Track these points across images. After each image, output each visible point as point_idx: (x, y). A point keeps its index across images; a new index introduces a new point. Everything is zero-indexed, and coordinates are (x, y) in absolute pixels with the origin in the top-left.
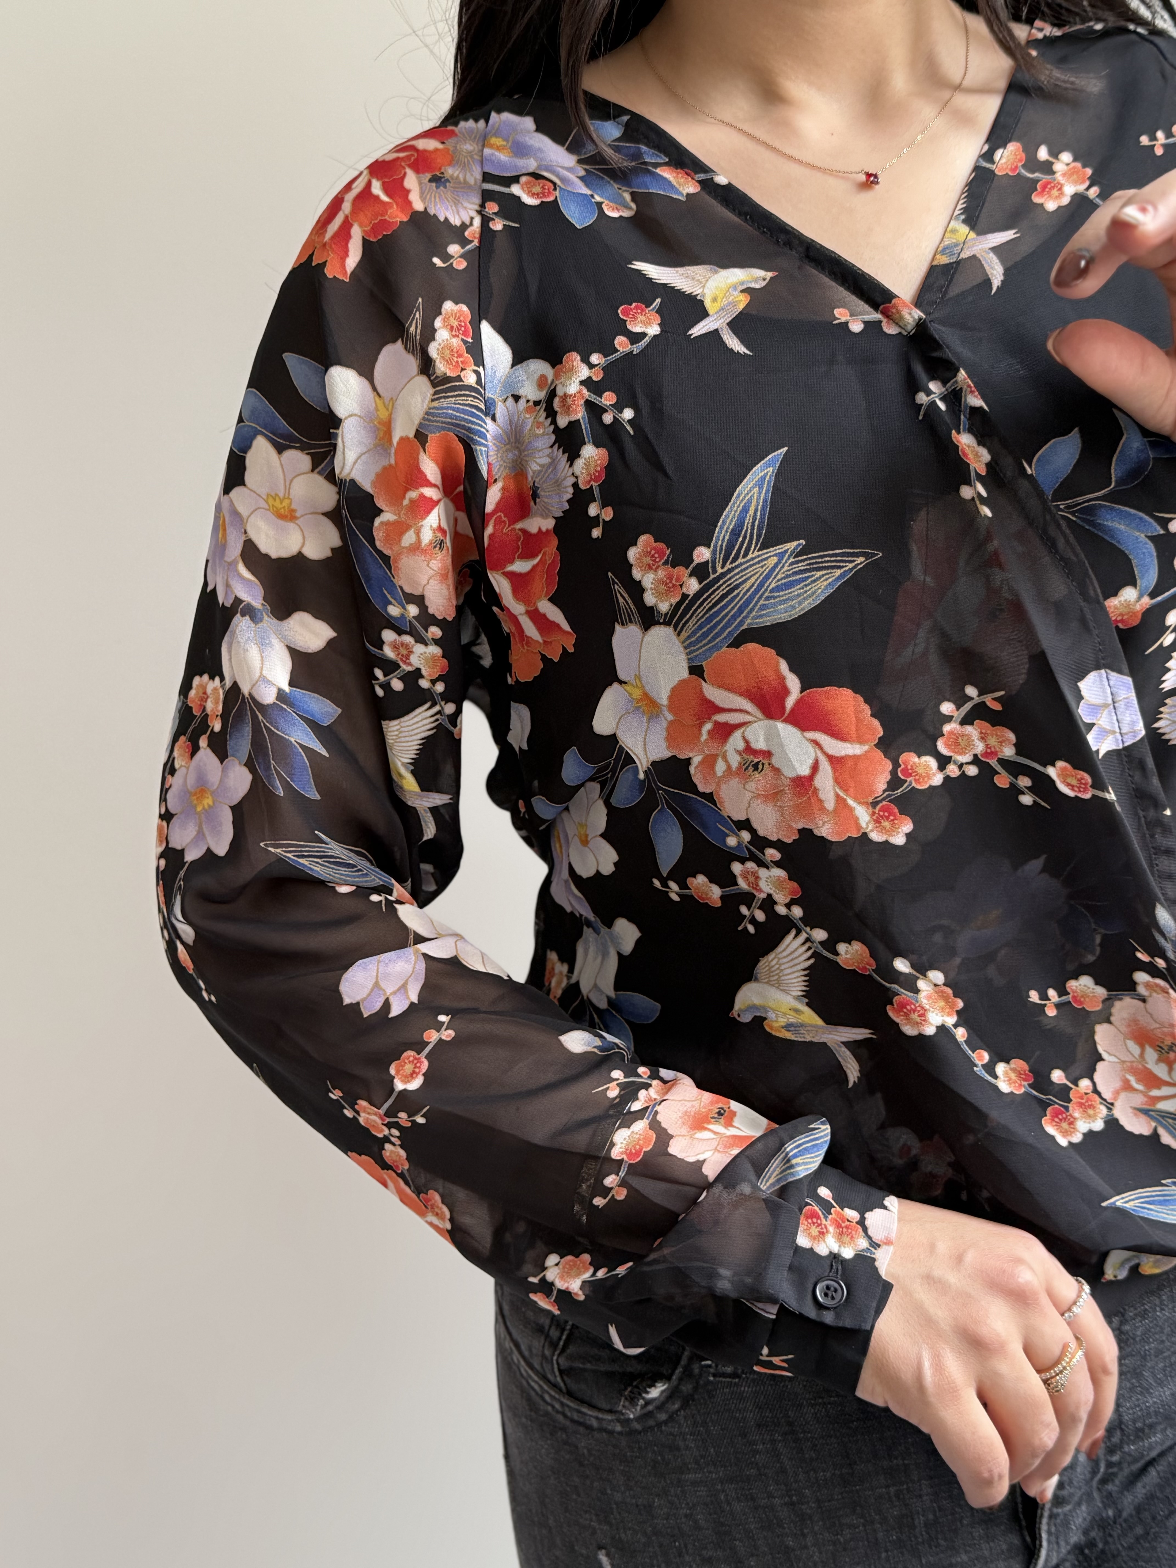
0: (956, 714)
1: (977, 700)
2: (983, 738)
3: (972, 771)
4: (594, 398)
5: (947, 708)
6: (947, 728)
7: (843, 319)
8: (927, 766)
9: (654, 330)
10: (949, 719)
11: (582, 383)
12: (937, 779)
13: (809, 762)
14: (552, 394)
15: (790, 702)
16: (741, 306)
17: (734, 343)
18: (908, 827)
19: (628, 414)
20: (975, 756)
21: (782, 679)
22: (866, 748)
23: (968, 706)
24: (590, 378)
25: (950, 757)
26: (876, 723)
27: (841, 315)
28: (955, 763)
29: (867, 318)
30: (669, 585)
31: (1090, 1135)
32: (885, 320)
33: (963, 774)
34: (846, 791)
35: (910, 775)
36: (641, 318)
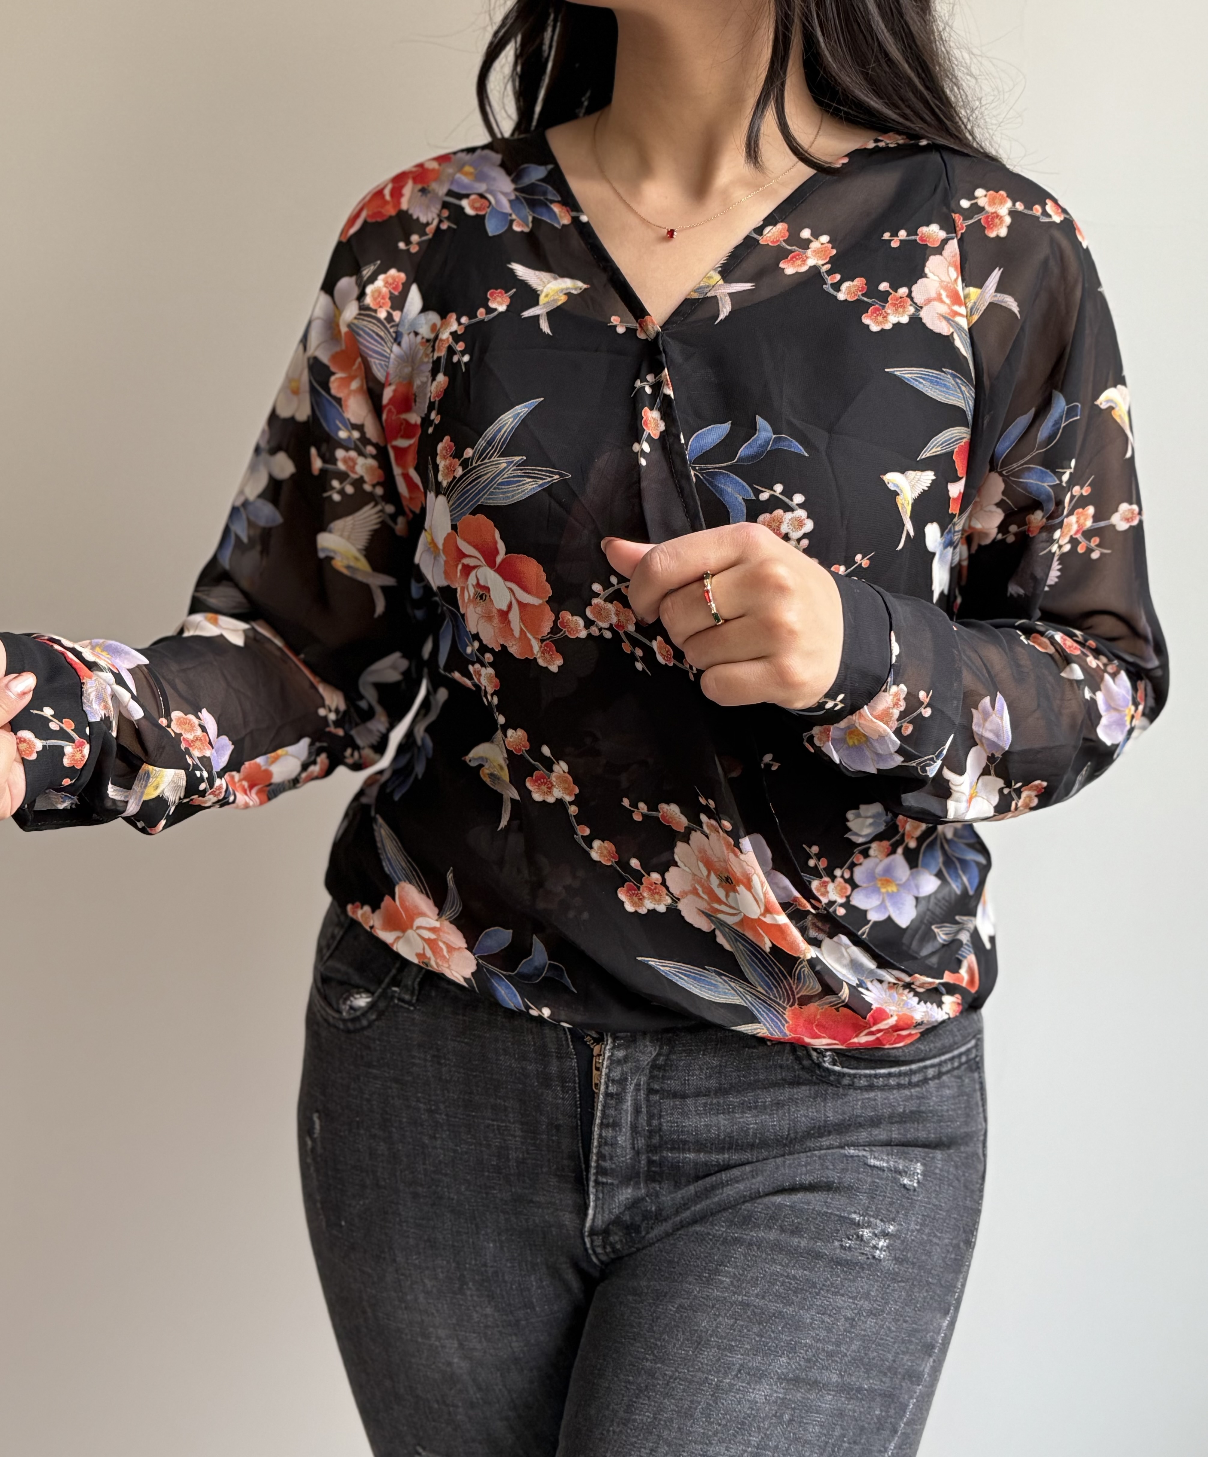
0: (602, 593)
1: (616, 587)
2: (617, 615)
3: (608, 635)
4: (454, 345)
5: (596, 587)
6: (595, 601)
7: (615, 323)
8: (577, 624)
9: (502, 308)
10: (597, 595)
11: (452, 334)
12: (583, 634)
13: (507, 603)
14: (436, 338)
15: (499, 559)
16: (560, 303)
17: (545, 326)
18: (560, 662)
19: (466, 358)
20: (611, 625)
21: (496, 543)
22: (541, 602)
23: (611, 590)
24: (456, 332)
25: (594, 622)
26: (548, 586)
27: (615, 320)
28: (597, 626)
29: (629, 325)
30: (450, 469)
31: (652, 912)
32: (639, 329)
33: (601, 635)
34: (526, 627)
35: (565, 627)
36: (499, 299)
